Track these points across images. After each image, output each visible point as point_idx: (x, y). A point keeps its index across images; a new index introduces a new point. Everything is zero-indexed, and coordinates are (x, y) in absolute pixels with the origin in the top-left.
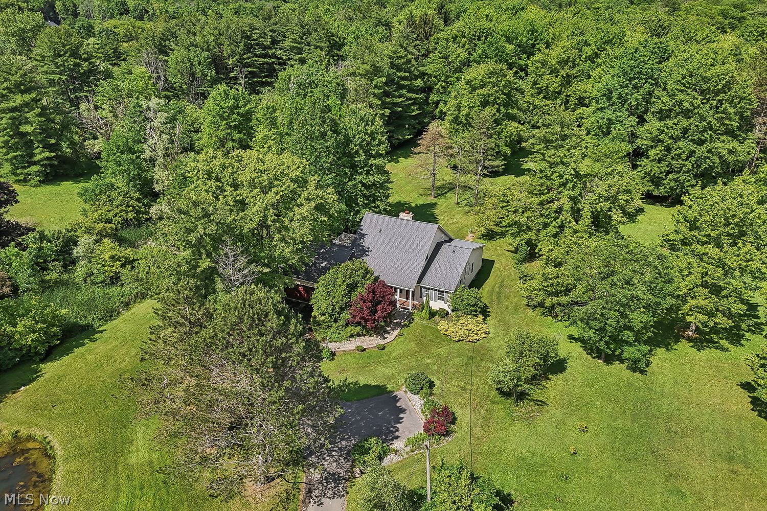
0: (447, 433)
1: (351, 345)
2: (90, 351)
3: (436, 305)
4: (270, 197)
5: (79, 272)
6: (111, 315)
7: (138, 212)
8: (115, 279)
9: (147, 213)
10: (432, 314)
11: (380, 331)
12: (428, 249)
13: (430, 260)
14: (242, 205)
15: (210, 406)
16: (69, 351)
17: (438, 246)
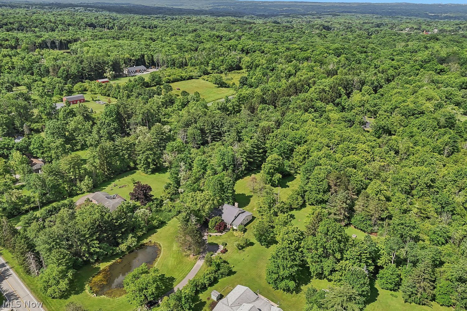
0: (224, 253)
1: (215, 234)
2: (165, 228)
3: (235, 228)
4: (202, 204)
5: (163, 208)
6: (169, 220)
7: (176, 191)
8: (170, 211)
9: (178, 191)
10: (233, 230)
11: (221, 232)
12: (236, 214)
13: (236, 217)
14: (196, 204)
15: (186, 242)
16: (162, 227)
17: (240, 214)
